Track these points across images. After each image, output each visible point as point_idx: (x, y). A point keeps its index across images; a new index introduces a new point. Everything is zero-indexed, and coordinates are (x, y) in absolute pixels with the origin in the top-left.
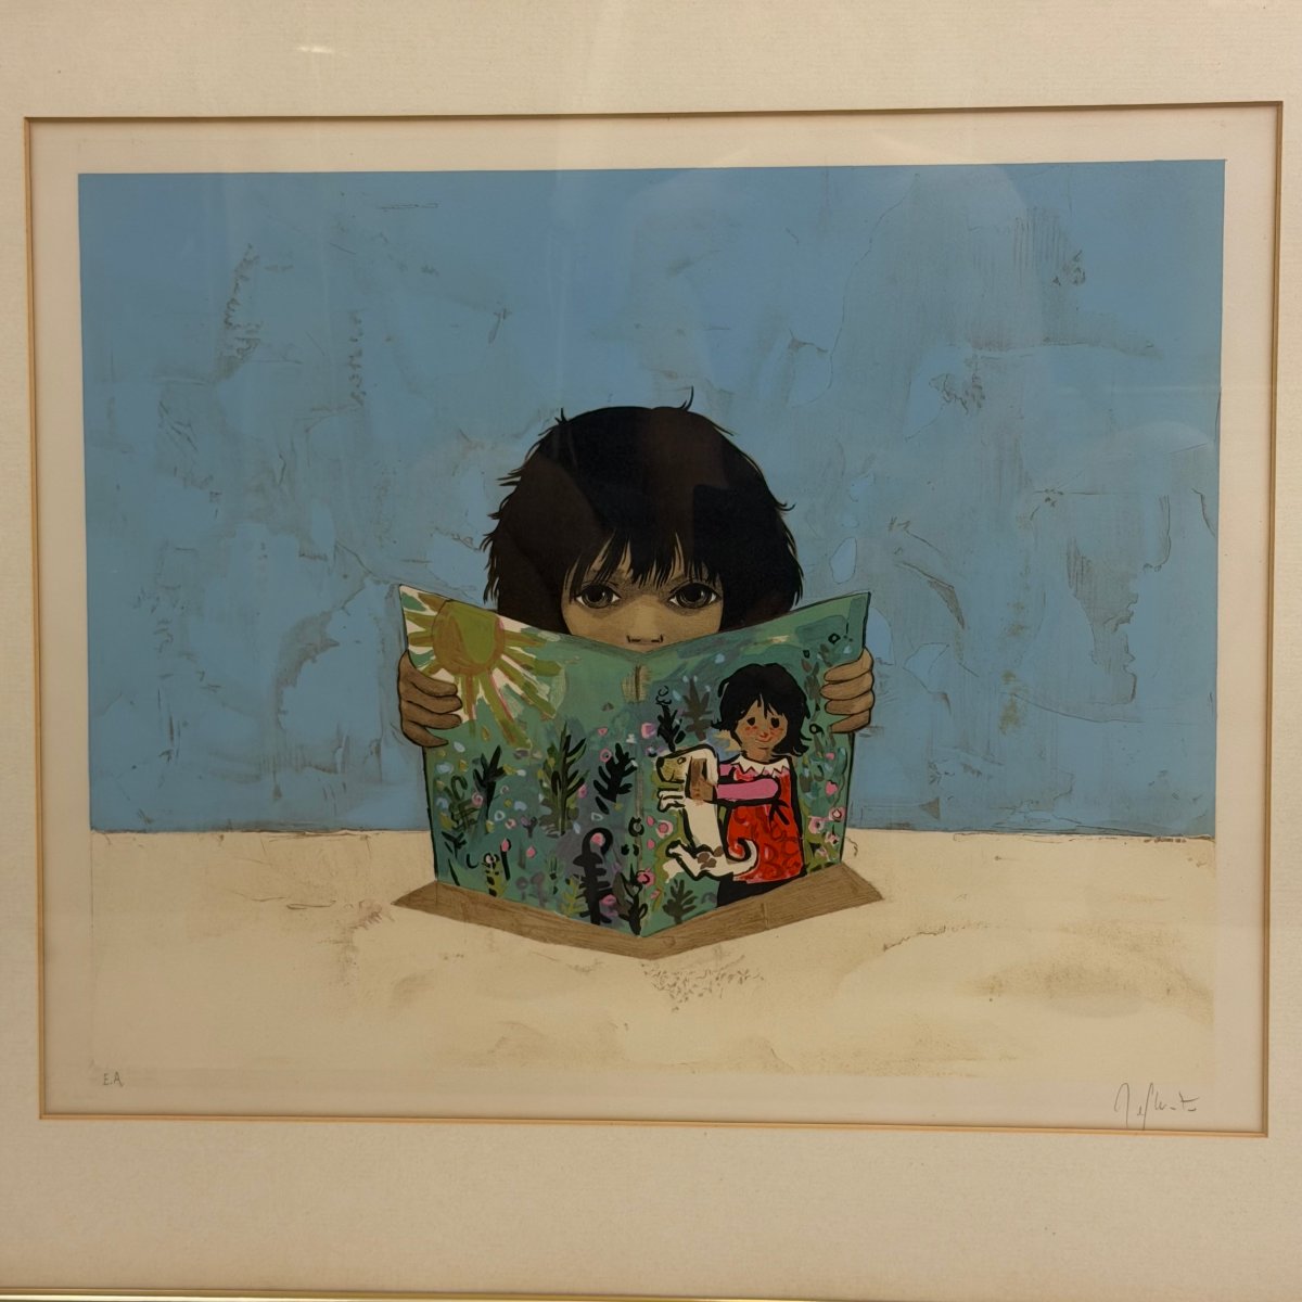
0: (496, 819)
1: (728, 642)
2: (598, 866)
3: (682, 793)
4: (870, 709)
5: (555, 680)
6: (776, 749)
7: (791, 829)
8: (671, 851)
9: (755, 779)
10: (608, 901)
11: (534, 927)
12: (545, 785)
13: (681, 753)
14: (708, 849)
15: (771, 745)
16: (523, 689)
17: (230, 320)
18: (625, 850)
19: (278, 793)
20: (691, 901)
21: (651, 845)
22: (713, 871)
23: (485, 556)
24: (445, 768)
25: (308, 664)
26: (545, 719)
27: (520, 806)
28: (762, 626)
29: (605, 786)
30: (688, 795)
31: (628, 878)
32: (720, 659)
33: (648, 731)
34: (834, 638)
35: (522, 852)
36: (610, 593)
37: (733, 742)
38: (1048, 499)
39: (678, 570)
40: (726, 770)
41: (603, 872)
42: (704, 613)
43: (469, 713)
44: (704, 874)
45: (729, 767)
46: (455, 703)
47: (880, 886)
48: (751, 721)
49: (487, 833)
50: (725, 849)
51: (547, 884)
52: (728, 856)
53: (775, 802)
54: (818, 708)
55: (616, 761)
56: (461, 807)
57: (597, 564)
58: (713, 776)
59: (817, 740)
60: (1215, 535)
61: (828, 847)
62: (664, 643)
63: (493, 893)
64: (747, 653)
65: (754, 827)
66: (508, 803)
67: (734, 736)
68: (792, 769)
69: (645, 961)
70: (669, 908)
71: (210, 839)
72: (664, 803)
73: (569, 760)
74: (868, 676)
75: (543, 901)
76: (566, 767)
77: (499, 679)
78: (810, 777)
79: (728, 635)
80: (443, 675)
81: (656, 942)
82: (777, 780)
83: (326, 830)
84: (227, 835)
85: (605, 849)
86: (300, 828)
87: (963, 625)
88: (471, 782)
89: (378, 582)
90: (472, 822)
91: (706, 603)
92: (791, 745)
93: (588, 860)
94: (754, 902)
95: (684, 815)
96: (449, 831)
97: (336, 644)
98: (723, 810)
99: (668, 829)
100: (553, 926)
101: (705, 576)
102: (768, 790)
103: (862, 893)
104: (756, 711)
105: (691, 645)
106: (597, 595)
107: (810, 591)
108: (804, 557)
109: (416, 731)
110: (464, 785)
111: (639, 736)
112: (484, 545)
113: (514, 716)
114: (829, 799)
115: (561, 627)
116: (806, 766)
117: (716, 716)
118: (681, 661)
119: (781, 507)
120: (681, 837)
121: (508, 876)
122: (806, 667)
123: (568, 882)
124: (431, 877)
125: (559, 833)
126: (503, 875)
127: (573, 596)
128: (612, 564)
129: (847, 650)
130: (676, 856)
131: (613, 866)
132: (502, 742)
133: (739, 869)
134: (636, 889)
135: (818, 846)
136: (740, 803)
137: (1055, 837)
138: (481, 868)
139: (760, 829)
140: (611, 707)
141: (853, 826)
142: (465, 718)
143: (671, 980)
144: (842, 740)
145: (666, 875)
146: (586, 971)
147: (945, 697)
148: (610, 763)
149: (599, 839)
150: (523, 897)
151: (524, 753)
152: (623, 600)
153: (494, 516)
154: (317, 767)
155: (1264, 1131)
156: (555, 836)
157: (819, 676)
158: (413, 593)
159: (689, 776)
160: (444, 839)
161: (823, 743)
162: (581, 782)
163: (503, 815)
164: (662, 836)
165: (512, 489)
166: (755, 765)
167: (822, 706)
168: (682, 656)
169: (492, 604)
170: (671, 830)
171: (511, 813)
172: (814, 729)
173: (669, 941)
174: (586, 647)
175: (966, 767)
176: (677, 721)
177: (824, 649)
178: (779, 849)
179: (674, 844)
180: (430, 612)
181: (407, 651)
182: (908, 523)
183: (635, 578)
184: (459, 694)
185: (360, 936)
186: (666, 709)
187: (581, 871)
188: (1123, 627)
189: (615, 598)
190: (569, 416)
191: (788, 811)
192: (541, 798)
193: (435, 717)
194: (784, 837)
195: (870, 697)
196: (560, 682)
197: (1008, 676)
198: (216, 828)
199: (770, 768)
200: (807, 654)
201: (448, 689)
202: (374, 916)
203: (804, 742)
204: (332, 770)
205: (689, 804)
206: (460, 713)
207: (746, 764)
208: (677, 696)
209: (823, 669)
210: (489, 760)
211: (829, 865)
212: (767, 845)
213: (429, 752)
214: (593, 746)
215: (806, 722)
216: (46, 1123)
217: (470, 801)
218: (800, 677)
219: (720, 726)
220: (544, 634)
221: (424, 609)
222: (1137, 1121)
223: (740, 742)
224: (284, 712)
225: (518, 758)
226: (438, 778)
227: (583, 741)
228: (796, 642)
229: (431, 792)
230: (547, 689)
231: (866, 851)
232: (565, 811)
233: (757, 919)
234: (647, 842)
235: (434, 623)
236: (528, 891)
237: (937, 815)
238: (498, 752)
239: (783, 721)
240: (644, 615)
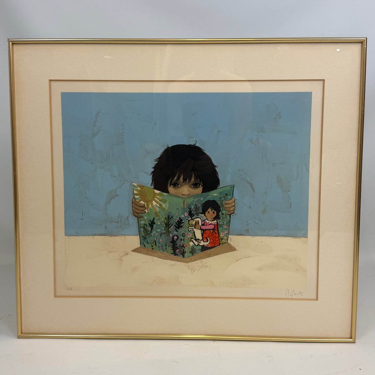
0: (154, 233)
1: (204, 195)
2: (175, 243)
3: (194, 228)
4: (234, 210)
5: (166, 203)
7: (217, 235)
8: (191, 240)
9: (209, 225)
10: (178, 251)
11: (162, 256)
12: (164, 226)
13: (193, 219)
14: (199, 239)
15: (213, 217)
16: (159, 205)
17: (95, 125)
18: (181, 240)
19: (106, 228)
20: (195, 251)
21: (187, 239)
22: (200, 244)
23: (151, 177)
24: (142, 222)
25: (112, 200)
26: (164, 212)
27: (159, 230)
28: (211, 192)
29: (177, 226)
30: (195, 228)
31: (182, 246)
32: (202, 199)
33: (186, 214)
34: (226, 195)
35: (159, 240)
36: (178, 185)
37: (205, 217)
38: (273, 165)
39: (193, 180)
40: (203, 223)
41: (177, 244)
42: (198, 189)
43: (148, 210)
44: (198, 245)
45: (204, 222)
46: (145, 208)
47: (236, 248)
48: (209, 212)
49: (151, 236)
50: (203, 240)
51: (165, 247)
52: (203, 241)
53: (214, 229)
54: (223, 210)
55: (180, 221)
56: (146, 230)
57: (175, 178)
58: (200, 224)
59: (223, 216)
60: (309, 173)
61: (225, 239)
62: (190, 195)
63: (153, 249)
64: (208, 198)
65: (209, 235)
66: (156, 230)
67: (205, 215)
68: (217, 223)
69: (185, 263)
70: (191, 252)
71: (91, 237)
72: (190, 230)
73: (169, 220)
74: (234, 203)
75: (164, 251)
76: (169, 222)
77: (154, 203)
78: (221, 224)
79: (204, 194)
80: (142, 202)
81: (188, 259)
82: (214, 225)
83: (117, 236)
84: (95, 236)
85: (177, 239)
86: (111, 235)
87: (254, 192)
88: (148, 225)
89: (128, 182)
90: (148, 234)
91: (199, 187)
92: (217, 217)
93: (173, 242)
94: (209, 251)
96: (143, 236)
97: (119, 195)
98: (202, 231)
99: (190, 235)
100: (166, 256)
101: (199, 181)
102: (212, 227)
103: (232, 249)
104: (209, 210)
105: (196, 196)
106: (175, 185)
107: (221, 184)
108: (220, 177)
109: (136, 214)
110: (147, 226)
111: (184, 215)
112: (151, 174)
113: (157, 211)
114: (225, 229)
115: (167, 192)
116: (220, 222)
117: (201, 211)
118: (194, 199)
119: (215, 166)
120: (193, 237)
121: (156, 245)
122: (220, 201)
123: (169, 247)
124: (140, 246)
125: (167, 236)
126: (155, 246)
127: (170, 185)
128: (178, 179)
129: (229, 197)
130: (192, 241)
131: (179, 243)
132: (154, 216)
133: (206, 244)
134: (184, 248)
135: (223, 239)
136: (206, 230)
137: (273, 237)
138: (150, 244)
139: (210, 235)
140: (178, 209)
141: (230, 235)
142: (147, 212)
143: (191, 267)
144: (228, 216)
145: (190, 245)
146: (173, 265)
147: (250, 207)
148: (178, 221)
149: (176, 237)
150: (159, 250)
151: (160, 219)
152: (181, 186)
153: (153, 168)
154: (115, 222)
155: (317, 299)
156: (166, 237)
157: (223, 203)
158: (135, 184)
159: (195, 224)
160: (142, 237)
161: (224, 217)
162: (172, 225)
163: (155, 232)
164: (189, 237)
165: (157, 162)
166: (209, 222)
167: (224, 209)
169: (153, 187)
170: (191, 235)
171: (157, 232)
172: (222, 214)
173: (191, 259)
174: (173, 196)
175: (255, 222)
176: (193, 212)
177: (224, 197)
178: (214, 240)
179: (192, 239)
180: (139, 189)
182: (242, 170)
183: (184, 181)
184: (145, 206)
185: (124, 258)
186: (190, 210)
187: (172, 244)
188: (288, 192)
189: (179, 186)
190: (169, 146)
191: (216, 232)
192: (163, 229)
193: (140, 211)
194: (215, 237)
195: (234, 207)
196: (167, 204)
197: (264, 203)
198: (92, 235)
199: (212, 222)
200: (221, 198)
201: (143, 205)
202: (127, 254)
203: (220, 217)
204: (118, 222)
205: (195, 230)
206: (146, 210)
207: (207, 221)
208: (193, 207)
209: (224, 201)
210: (152, 220)
211: (225, 243)
212: (212, 239)
214: (175, 217)
215: (220, 212)
216: (56, 299)
217: (148, 229)
218: (219, 203)
219: (202, 213)
221: (138, 188)
222: (290, 297)
223: (206, 217)
224: (107, 210)
225: (158, 220)
226: (141, 224)
227: (172, 217)
228: (218, 195)
229: (139, 227)
230: (164, 205)
231: (233, 240)
232: (168, 231)
233: (210, 254)
234: (186, 238)
235: (140, 191)
236: (160, 248)
237: (248, 233)
238: (154, 219)
239: (216, 212)
240: (185, 189)
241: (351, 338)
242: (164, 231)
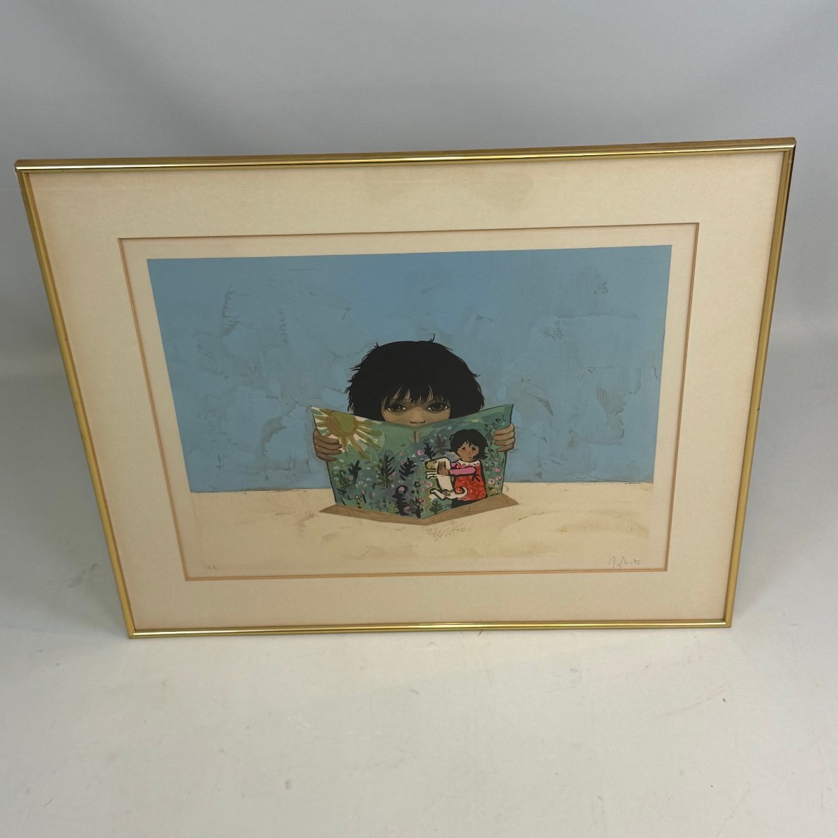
0: (359, 484)
2: (402, 497)
3: (436, 473)
4: (513, 443)
5: (380, 437)
6: (474, 457)
7: (481, 483)
8: (432, 491)
9: (466, 467)
10: (407, 508)
11: (378, 517)
12: (379, 472)
13: (435, 460)
14: (447, 490)
15: (473, 456)
16: (367, 440)
17: (226, 314)
18: (413, 492)
19: (267, 478)
20: (441, 507)
21: (424, 490)
22: (449, 497)
23: (347, 396)
24: (336, 468)
25: (274, 435)
26: (377, 450)
27: (368, 479)
28: (468, 416)
29: (404, 471)
30: (438, 473)
31: (415, 500)
32: (450, 428)
33: (420, 453)
34: (498, 420)
35: (371, 494)
36: (402, 407)
38: (589, 370)
39: (430, 398)
40: (453, 465)
41: (405, 499)
42: (443, 413)
43: (345, 449)
44: (446, 498)
45: (455, 464)
46: (338, 446)
47: (517, 500)
48: (464, 449)
49: (356, 488)
50: (454, 490)
51: (382, 504)
52: (456, 492)
53: (474, 475)
54: (491, 443)
55: (408, 463)
56: (344, 480)
57: (396, 397)
58: (448, 467)
59: (491, 454)
60: (660, 381)
61: (496, 488)
62: (426, 423)
63: (360, 507)
65: (466, 483)
66: (363, 478)
67: (457, 454)
68: (481, 464)
69: (423, 526)
70: (432, 510)
71: (240, 494)
72: (428, 476)
73: (388, 464)
74: (512, 433)
75: (380, 509)
76: (387, 466)
77: (356, 437)
78: (489, 466)
80: (332, 437)
81: (428, 520)
82: (475, 467)
83: (288, 489)
84: (247, 492)
85: (405, 492)
86: (278, 489)
87: (552, 414)
88: (348, 472)
89: (301, 406)
90: (349, 485)
91: (443, 409)
92: (481, 456)
93: (398, 496)
94: (466, 507)
95: (437, 480)
96: (340, 488)
97: (285, 427)
98: (453, 478)
99: (431, 484)
100: (385, 516)
101: (442, 400)
102: (473, 471)
103: (511, 503)
104: (465, 445)
106: (396, 408)
107: (487, 404)
108: (485, 392)
109: (323, 456)
110: (345, 473)
111: (417, 454)
112: (346, 392)
113: (364, 450)
114: (497, 473)
115: (382, 419)
116: (487, 463)
117: (449, 447)
118: (432, 429)
119: (475, 375)
120: (436, 487)
121: (365, 502)
122: (486, 430)
123: (390, 503)
124: (334, 503)
125: (386, 488)
126: (363, 502)
127: (386, 408)
128: (402, 397)
129: (503, 424)
130: (435, 493)
131: (408, 497)
132: (359, 458)
133: (460, 496)
134: (418, 504)
135: (492, 488)
136: (460, 475)
138: (354, 500)
139: (468, 483)
140: (405, 445)
141: (507, 482)
142: (343, 451)
143: (434, 531)
144: (502, 455)
145: (431, 499)
146: (399, 530)
147: (545, 439)
148: (405, 464)
149: (402, 489)
150: (372, 508)
151: (369, 462)
152: (408, 409)
153: (350, 381)
154: (283, 469)
155: (666, 569)
156: (384, 489)
157: (492, 433)
158: (318, 409)
159: (438, 467)
160: (338, 491)
161: (493, 455)
162: (394, 471)
163: (362, 483)
164: (428, 487)
165: (357, 371)
166: (466, 463)
167: (493, 443)
168: (434, 427)
169: (351, 412)
170: (432, 484)
171: (365, 482)
173: (432, 520)
175: (553, 462)
176: (432, 449)
177: (494, 424)
178: (476, 490)
179: (433, 489)
180: (325, 415)
181: (316, 429)
182: (529, 380)
183: (412, 401)
184: (340, 443)
185: (306, 522)
186: (427, 445)
187: (395, 499)
188: (620, 413)
189: (404, 408)
190: (380, 345)
191: (480, 477)
192: (377, 476)
193: (331, 451)
194: (478, 486)
195: (513, 440)
196: (382, 438)
197: (571, 431)
198: (243, 490)
199: (472, 464)
200: (486, 425)
201: (335, 441)
202: (312, 516)
203: (486, 455)
204: (289, 469)
205: (439, 477)
206: (341, 449)
207: (462, 463)
209: (494, 430)
210: (354, 464)
211: (497, 494)
212: (471, 488)
213: (329, 463)
214: (398, 458)
215: (487, 448)
216: (188, 582)
217: (348, 478)
218: (484, 434)
219: (451, 451)
220: (374, 422)
221: (322, 414)
222: (616, 567)
223: (459, 456)
224: (266, 451)
225: (366, 464)
226: (333, 471)
227: (393, 458)
228: (482, 422)
229: (331, 476)
230: (377, 440)
231: (512, 489)
232: (388, 481)
233: (467, 512)
234: (422, 489)
235: (327, 419)
236: (374, 506)
237: (541, 477)
238: (358, 462)
239: (477, 448)
240: (417, 414)
241: (724, 620)
242: (380, 481)
